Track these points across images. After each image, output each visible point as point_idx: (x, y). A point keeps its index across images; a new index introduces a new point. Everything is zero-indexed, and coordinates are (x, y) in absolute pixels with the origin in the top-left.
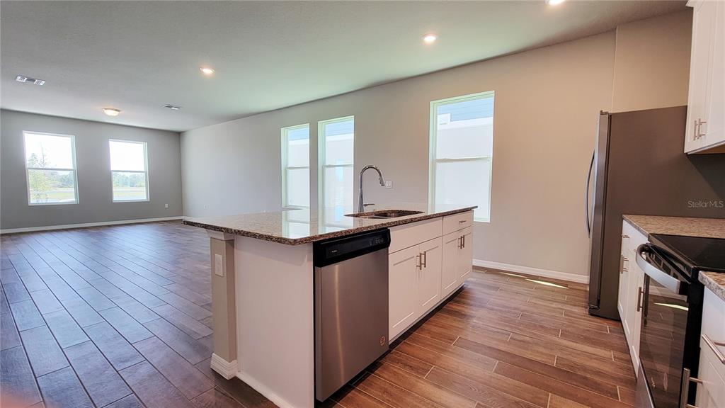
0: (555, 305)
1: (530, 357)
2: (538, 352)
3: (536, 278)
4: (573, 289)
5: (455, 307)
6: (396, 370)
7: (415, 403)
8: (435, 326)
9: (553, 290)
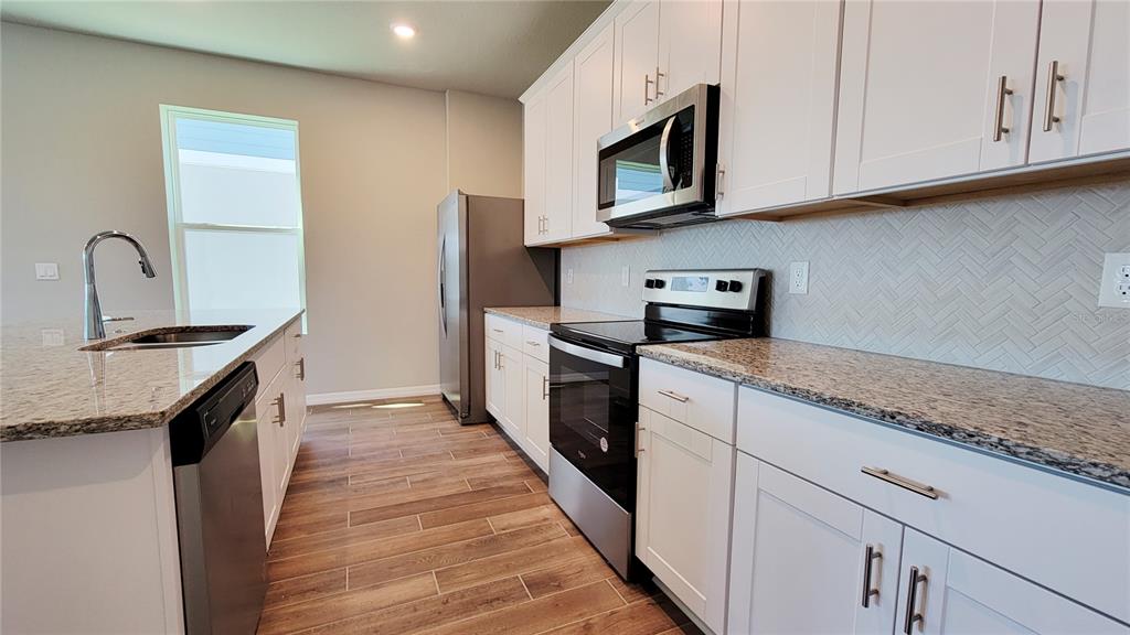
0: (425, 427)
1: (445, 493)
2: (447, 484)
3: (383, 402)
4: (431, 403)
5: (307, 476)
6: (292, 610)
7: (366, 626)
8: (299, 515)
9: (410, 411)
